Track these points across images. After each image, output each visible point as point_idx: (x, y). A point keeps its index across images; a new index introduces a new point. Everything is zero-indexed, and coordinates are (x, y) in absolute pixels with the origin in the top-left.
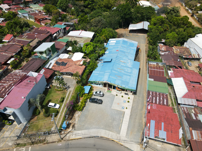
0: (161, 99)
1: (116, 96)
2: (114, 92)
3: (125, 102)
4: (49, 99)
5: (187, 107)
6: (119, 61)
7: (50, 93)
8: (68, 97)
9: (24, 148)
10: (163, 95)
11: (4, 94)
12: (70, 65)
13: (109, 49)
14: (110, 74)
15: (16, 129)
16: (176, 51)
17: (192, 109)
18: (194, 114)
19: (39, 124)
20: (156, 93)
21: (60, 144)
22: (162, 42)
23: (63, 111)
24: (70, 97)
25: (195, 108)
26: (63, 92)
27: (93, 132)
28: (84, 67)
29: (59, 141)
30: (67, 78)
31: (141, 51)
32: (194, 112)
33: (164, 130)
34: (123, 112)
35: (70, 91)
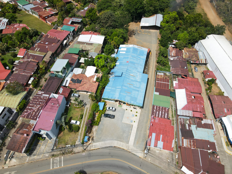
0: (163, 113)
1: (126, 110)
2: (124, 106)
3: (133, 116)
4: (70, 117)
5: (183, 119)
6: (129, 75)
7: (71, 111)
8: (86, 114)
9: (58, 158)
10: (165, 109)
11: (35, 117)
12: (85, 82)
13: (119, 59)
14: (121, 91)
15: (49, 143)
16: (185, 56)
17: (187, 120)
18: (188, 125)
19: (65, 139)
20: (159, 107)
21: (84, 154)
22: (173, 43)
23: (83, 127)
24: (87, 114)
25: (190, 118)
26: (81, 109)
27: (108, 143)
28: (97, 83)
29: (83, 151)
30: (83, 94)
31: (151, 55)
32: (188, 123)
33: (162, 141)
34: (132, 125)
35: (87, 108)
